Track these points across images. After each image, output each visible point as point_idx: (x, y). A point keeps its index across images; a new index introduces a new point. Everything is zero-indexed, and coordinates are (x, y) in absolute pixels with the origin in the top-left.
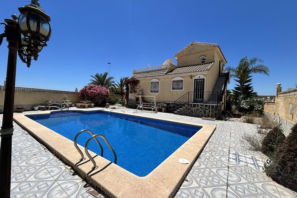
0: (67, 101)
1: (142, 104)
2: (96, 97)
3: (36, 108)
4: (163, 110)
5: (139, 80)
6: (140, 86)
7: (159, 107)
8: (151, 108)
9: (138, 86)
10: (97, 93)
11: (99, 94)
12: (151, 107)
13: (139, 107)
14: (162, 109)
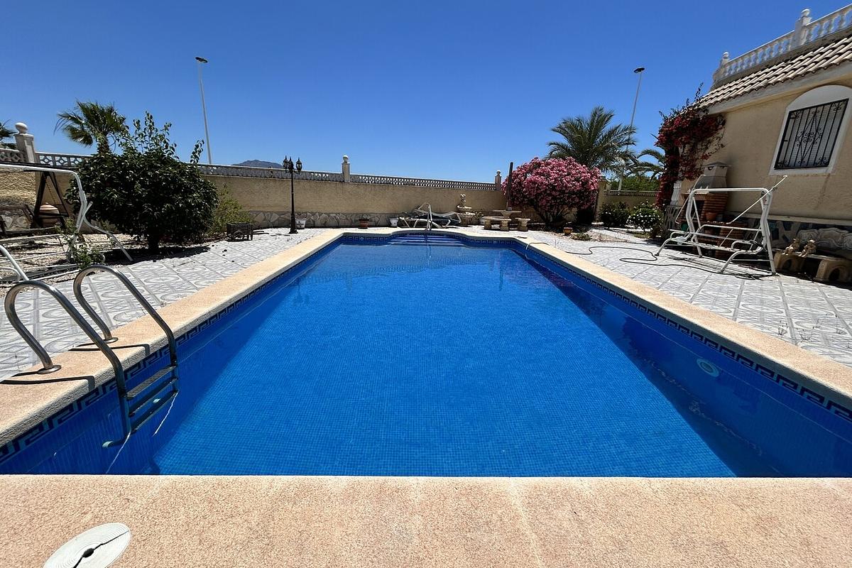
0: (466, 207)
1: (696, 226)
2: (543, 198)
3: (394, 222)
4: (823, 267)
5: (720, 115)
6: (721, 142)
7: (801, 249)
8: (728, 249)
9: (716, 142)
10: (545, 185)
11: (554, 188)
12: (728, 244)
13: (673, 240)
14: (819, 261)
